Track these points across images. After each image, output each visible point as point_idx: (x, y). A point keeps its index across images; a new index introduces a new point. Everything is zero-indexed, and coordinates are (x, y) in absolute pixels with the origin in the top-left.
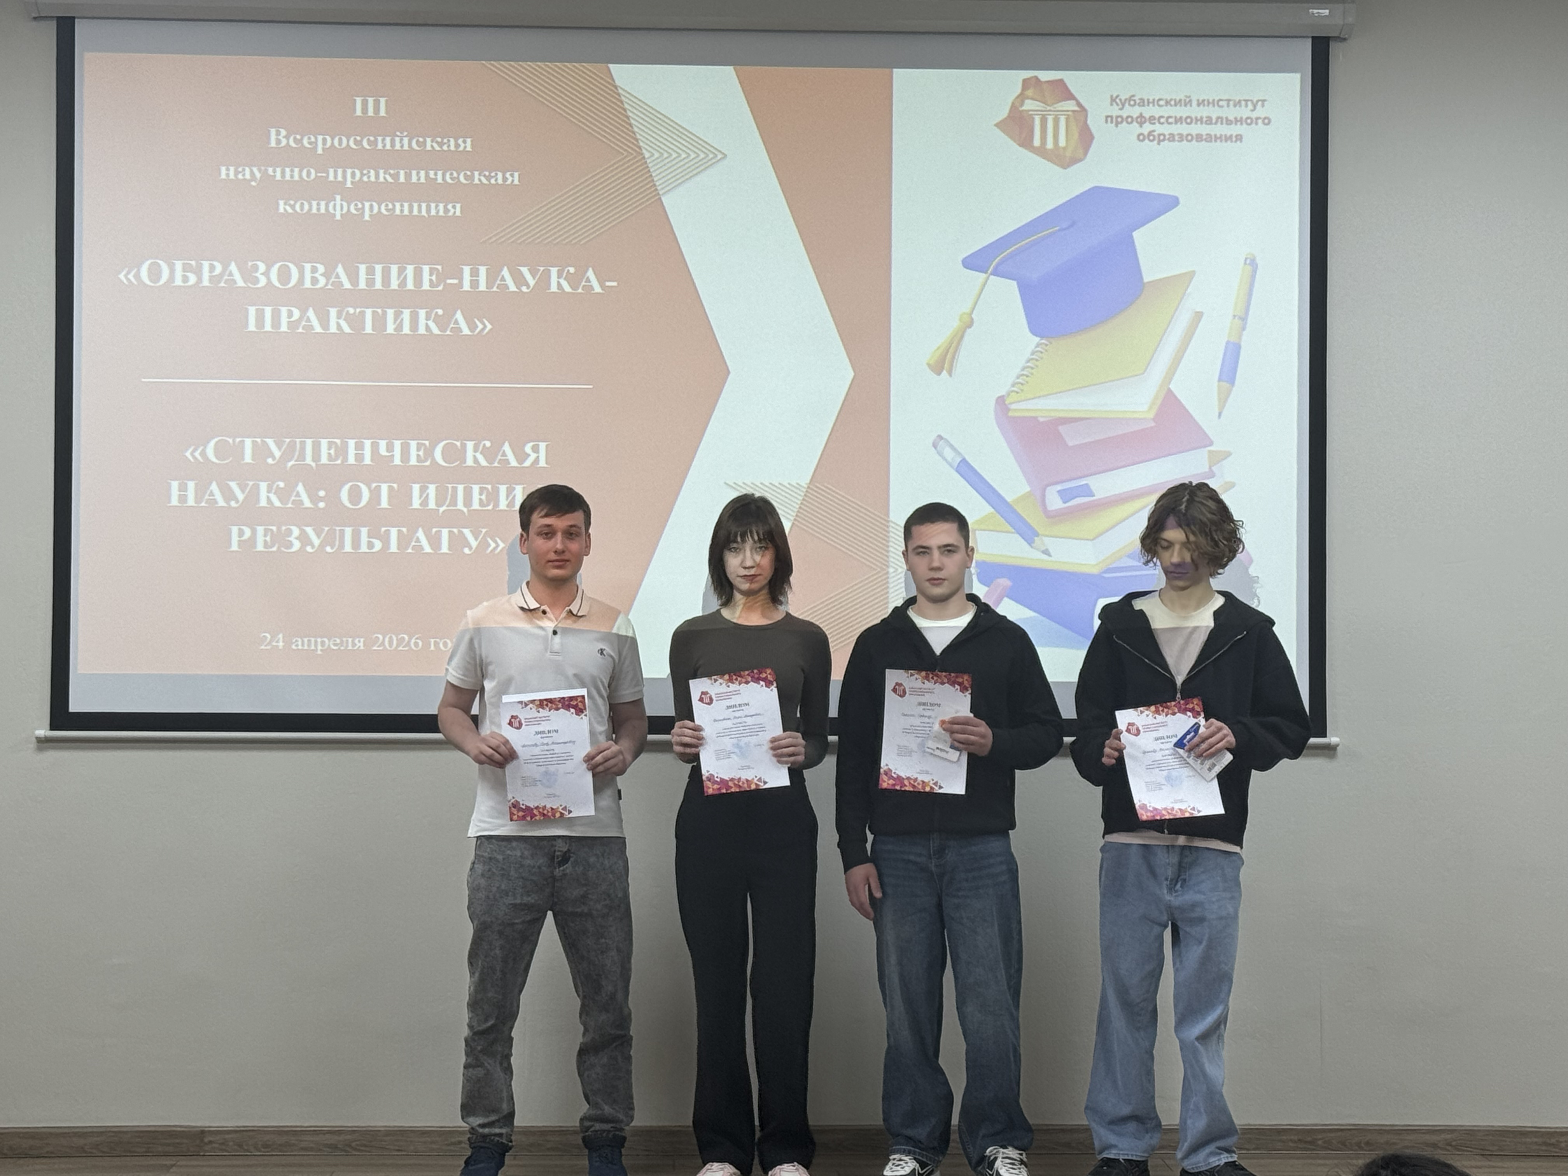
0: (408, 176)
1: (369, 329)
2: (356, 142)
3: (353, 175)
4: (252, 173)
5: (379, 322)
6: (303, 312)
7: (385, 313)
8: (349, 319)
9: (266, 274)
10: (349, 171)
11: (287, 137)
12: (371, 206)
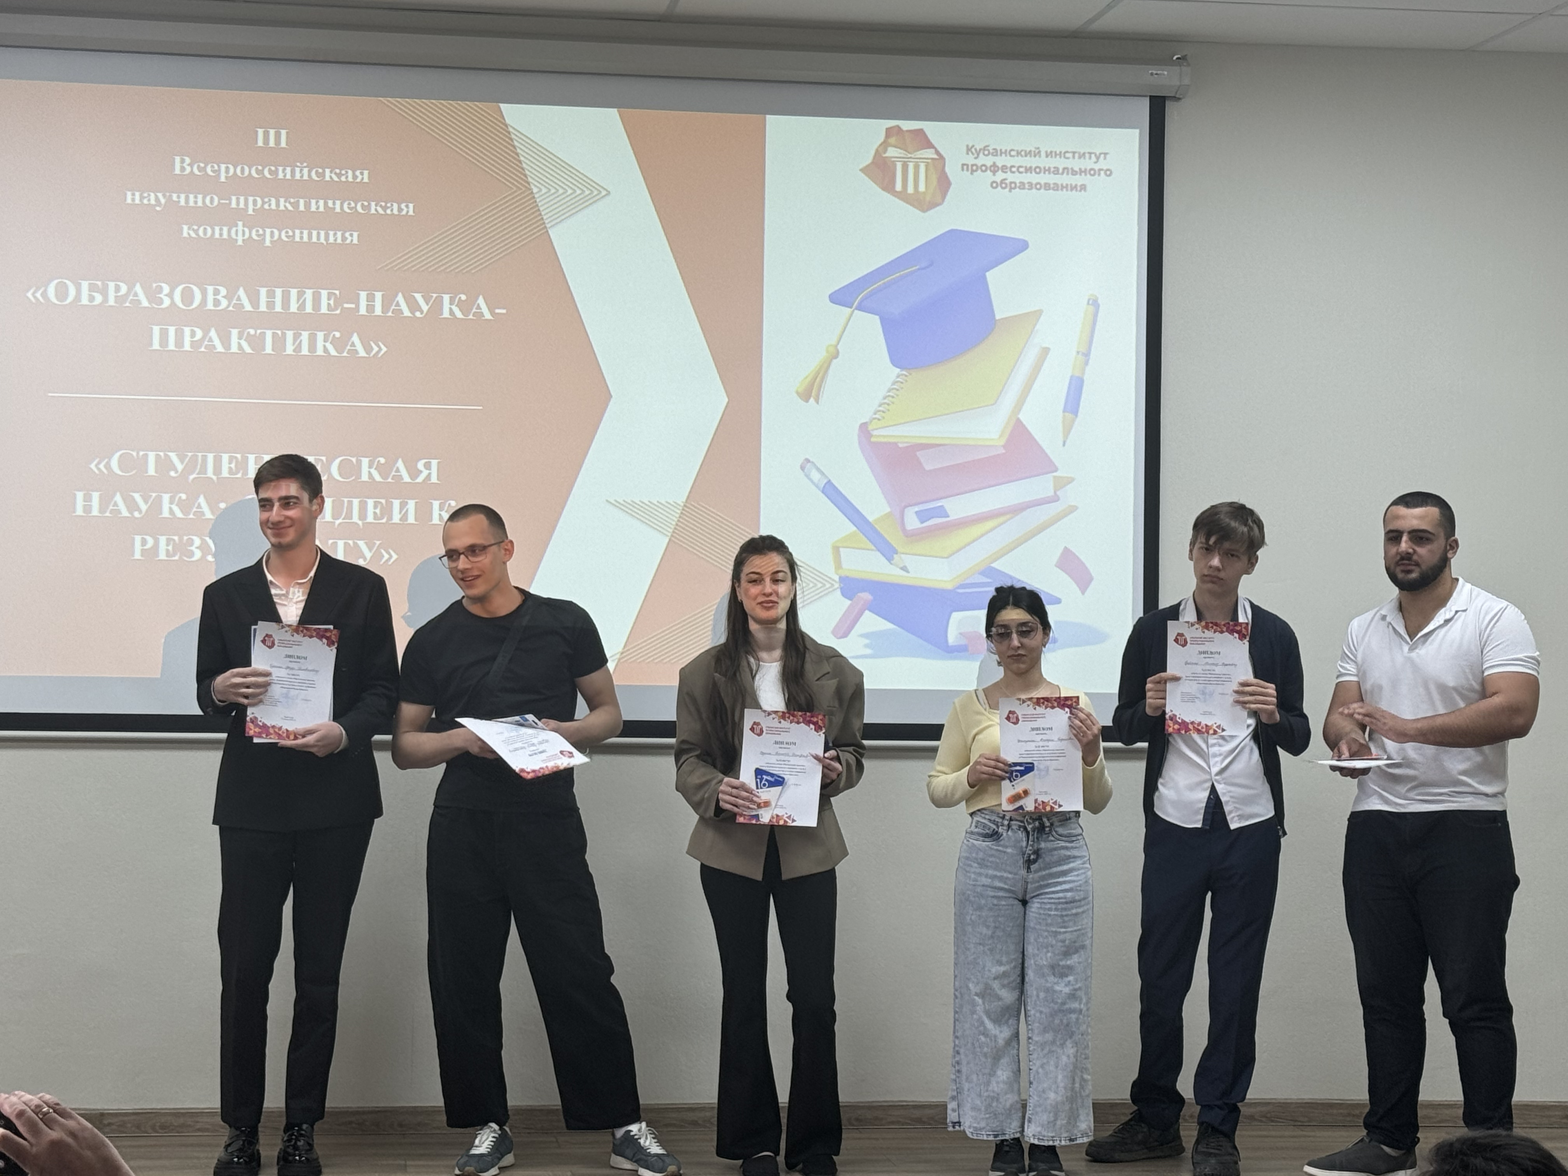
0: (308, 205)
1: (269, 350)
2: (257, 171)
3: (255, 202)
4: (157, 199)
5: (280, 343)
6: (206, 333)
7: (284, 334)
8: (250, 339)
9: (170, 295)
10: (251, 199)
11: (190, 165)
12: (272, 233)
